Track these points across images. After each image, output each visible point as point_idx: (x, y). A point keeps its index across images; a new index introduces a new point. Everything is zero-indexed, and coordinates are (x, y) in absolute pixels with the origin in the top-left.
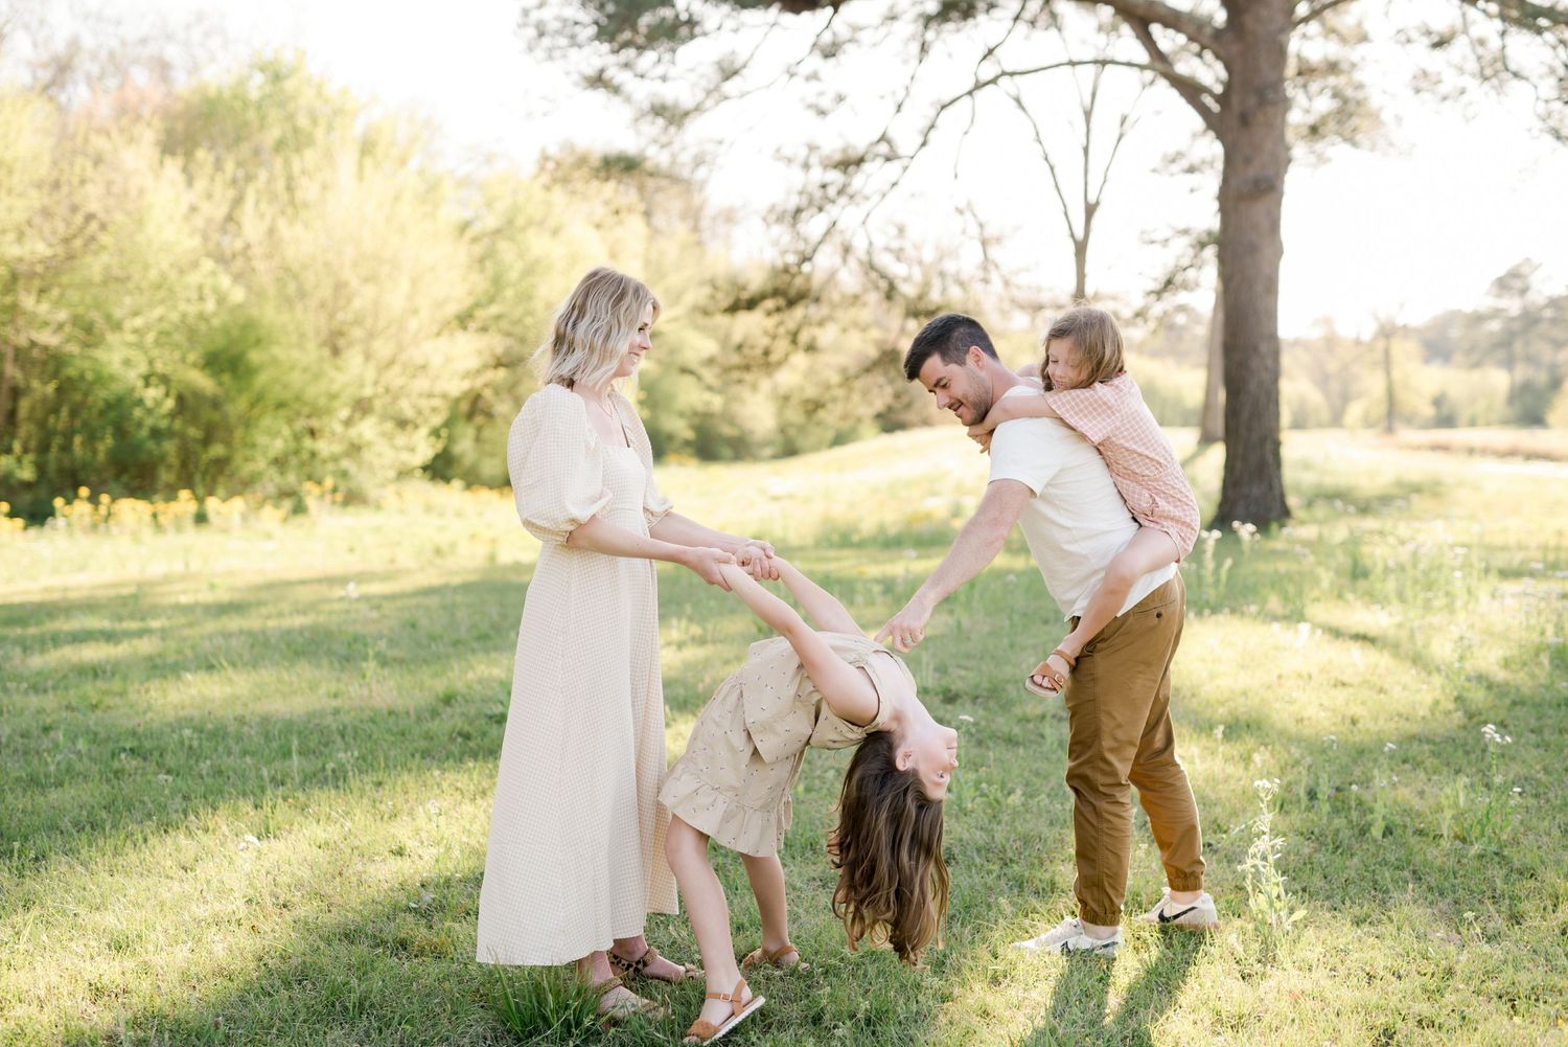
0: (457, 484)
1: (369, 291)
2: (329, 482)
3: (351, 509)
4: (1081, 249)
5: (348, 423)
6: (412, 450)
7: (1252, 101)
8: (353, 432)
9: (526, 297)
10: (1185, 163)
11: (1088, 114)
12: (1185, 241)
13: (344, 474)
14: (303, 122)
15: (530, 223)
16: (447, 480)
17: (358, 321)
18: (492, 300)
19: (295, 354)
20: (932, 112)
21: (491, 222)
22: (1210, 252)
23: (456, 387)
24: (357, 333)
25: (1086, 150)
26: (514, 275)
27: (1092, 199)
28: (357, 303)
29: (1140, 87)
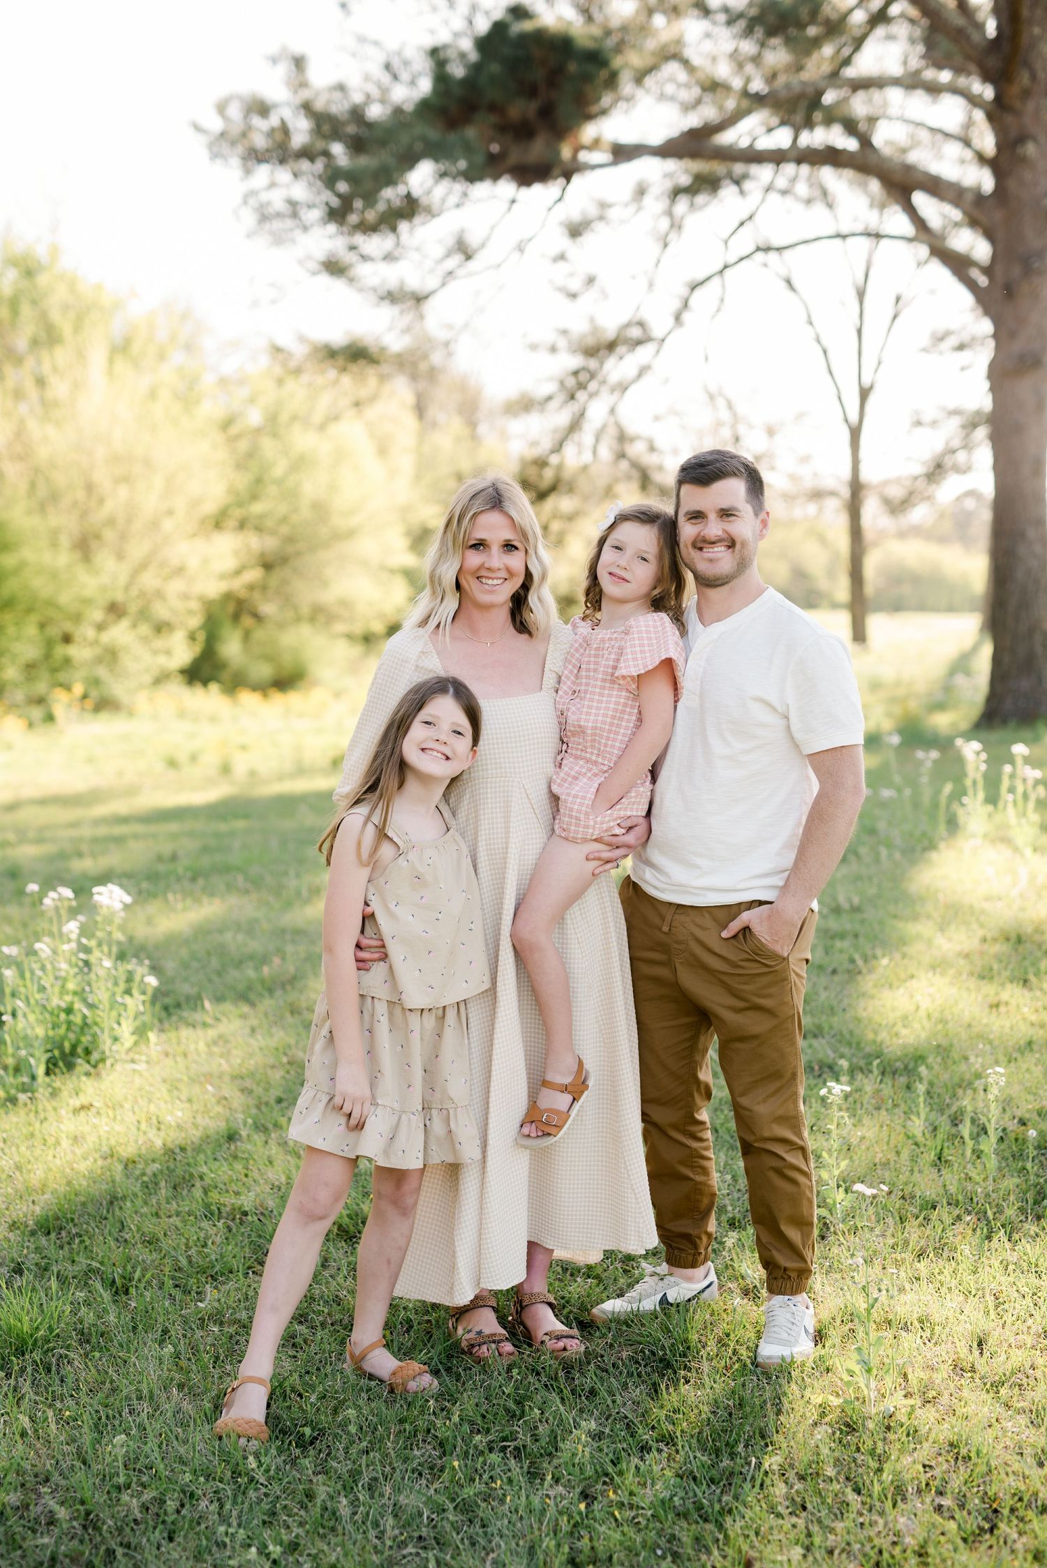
0: (214, 687)
1: (123, 492)
2: (78, 689)
3: (104, 716)
4: (855, 434)
5: (101, 627)
6: (168, 652)
7: (1017, 270)
8: (106, 637)
9: (292, 495)
10: (953, 341)
11: (861, 294)
12: (955, 422)
13: (96, 682)
14: (55, 316)
15: (294, 418)
16: (205, 683)
17: (111, 522)
18: (254, 497)
19: (47, 558)
20: (684, 291)
21: (254, 417)
22: (982, 433)
23: (213, 589)
24: (109, 535)
25: (859, 332)
26: (279, 470)
27: (866, 381)
28: (109, 507)
29: (914, 265)
